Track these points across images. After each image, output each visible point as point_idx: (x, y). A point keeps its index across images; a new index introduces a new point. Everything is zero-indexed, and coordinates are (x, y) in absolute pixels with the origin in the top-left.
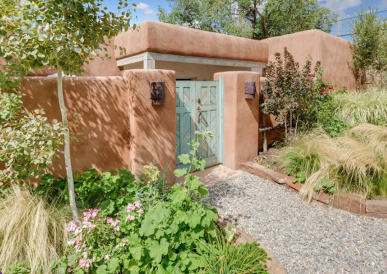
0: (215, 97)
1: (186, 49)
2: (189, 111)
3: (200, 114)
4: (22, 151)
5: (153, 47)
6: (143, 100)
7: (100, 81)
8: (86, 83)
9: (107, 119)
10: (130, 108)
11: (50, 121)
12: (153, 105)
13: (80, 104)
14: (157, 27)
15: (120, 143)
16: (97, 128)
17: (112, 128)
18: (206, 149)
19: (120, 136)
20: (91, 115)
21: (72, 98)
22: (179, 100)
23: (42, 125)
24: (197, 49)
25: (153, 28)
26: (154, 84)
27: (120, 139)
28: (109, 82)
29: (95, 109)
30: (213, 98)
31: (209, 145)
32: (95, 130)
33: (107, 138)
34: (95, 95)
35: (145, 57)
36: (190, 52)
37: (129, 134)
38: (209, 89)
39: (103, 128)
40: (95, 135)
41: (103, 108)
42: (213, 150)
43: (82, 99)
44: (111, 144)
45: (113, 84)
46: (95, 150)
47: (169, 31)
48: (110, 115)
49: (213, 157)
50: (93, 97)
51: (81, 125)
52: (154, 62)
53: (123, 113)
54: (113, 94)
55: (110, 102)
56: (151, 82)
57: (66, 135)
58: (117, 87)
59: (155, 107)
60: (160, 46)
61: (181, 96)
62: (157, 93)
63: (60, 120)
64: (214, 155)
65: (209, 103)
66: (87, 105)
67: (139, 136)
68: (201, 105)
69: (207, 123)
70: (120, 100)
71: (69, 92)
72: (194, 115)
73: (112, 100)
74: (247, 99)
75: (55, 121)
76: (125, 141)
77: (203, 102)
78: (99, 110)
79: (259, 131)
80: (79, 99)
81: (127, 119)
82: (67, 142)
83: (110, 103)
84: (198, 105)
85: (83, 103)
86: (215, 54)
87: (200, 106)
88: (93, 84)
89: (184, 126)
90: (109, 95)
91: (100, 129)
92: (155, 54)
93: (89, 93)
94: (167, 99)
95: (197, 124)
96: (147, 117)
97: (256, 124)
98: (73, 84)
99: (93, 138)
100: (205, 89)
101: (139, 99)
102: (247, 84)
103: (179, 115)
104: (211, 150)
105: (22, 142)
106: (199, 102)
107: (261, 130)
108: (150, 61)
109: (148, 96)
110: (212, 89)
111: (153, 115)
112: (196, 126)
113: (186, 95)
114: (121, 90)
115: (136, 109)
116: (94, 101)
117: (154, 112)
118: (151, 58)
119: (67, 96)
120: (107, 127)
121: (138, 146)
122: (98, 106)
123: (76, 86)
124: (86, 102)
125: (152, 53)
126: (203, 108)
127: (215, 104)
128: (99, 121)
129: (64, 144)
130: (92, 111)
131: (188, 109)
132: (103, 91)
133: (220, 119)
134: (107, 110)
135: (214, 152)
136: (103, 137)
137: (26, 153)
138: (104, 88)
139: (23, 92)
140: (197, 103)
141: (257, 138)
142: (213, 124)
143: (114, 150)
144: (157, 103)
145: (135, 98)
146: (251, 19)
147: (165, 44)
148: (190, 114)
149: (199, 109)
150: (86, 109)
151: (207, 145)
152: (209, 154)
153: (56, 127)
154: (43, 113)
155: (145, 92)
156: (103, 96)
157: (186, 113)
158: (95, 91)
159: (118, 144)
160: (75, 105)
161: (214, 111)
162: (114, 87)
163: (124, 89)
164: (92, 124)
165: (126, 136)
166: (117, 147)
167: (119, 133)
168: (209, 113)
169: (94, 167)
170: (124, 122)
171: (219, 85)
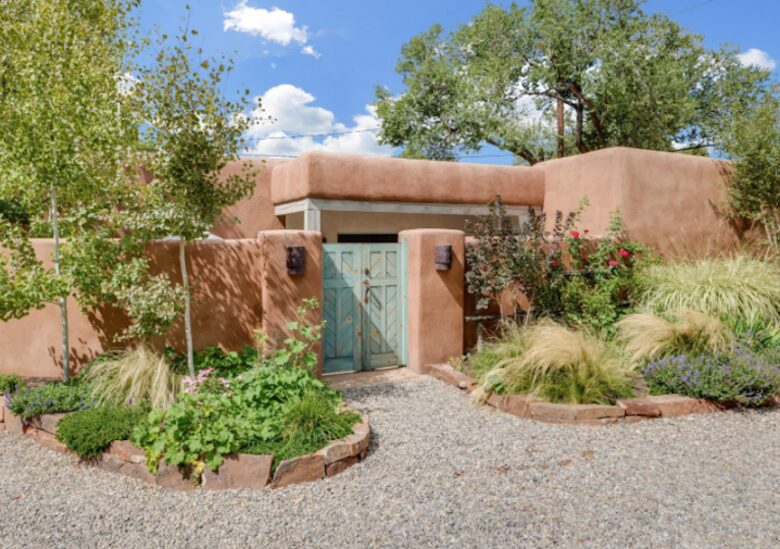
0: (395, 267)
1: (372, 190)
2: (350, 285)
3: (368, 290)
4: (149, 309)
5: (317, 190)
6: (278, 269)
7: (230, 245)
8: (214, 247)
9: (237, 291)
10: (263, 278)
11: (173, 285)
12: (290, 275)
13: (206, 271)
14: (323, 162)
15: (252, 320)
16: (225, 301)
17: (242, 301)
18: (378, 342)
19: (251, 311)
20: (218, 285)
21: (198, 264)
22: (336, 269)
23: (167, 288)
24: (391, 190)
25: (317, 163)
26: (290, 250)
27: (251, 316)
28: (240, 247)
29: (222, 278)
30: (390, 269)
31: (384, 336)
32: (224, 303)
33: (236, 313)
34: (223, 262)
35: (304, 206)
36: (379, 195)
37: (261, 309)
38: (384, 254)
39: (232, 301)
40: (223, 309)
41: (232, 277)
42: (392, 345)
43: (209, 267)
44: (240, 320)
45: (244, 249)
46: (222, 327)
47: (343, 165)
48: (239, 285)
49: (391, 354)
50: (222, 264)
51: (207, 296)
52: (318, 213)
53: (255, 284)
54: (244, 261)
55: (240, 270)
56: (288, 246)
57: (187, 298)
58: (249, 253)
59: (293, 277)
60: (328, 189)
61: (338, 264)
62: (294, 260)
63: (182, 284)
64: (392, 352)
65: (384, 275)
66: (214, 274)
67: (270, 311)
68: (371, 278)
69: (380, 304)
70: (252, 268)
71: (195, 258)
72: (358, 292)
73: (243, 268)
74: (439, 271)
75: (177, 284)
76: (258, 319)
77: (373, 274)
78: (228, 280)
79: (465, 320)
80: (205, 266)
81: (260, 291)
82: (187, 305)
83: (241, 273)
84: (365, 278)
85: (210, 271)
86: (427, 195)
87: (368, 279)
88: (221, 249)
89: (342, 306)
90: (239, 263)
91: (228, 301)
92: (321, 202)
93: (218, 259)
94: (309, 267)
95: (364, 304)
96: (282, 290)
97: (459, 310)
98: (199, 249)
99: (220, 312)
100: (377, 255)
101: (272, 267)
102: (438, 248)
103: (335, 290)
104: (387, 344)
105: (149, 300)
106: (367, 272)
107: (468, 318)
108: (312, 212)
109: (284, 263)
110: (389, 255)
111: (290, 287)
112: (361, 306)
113: (347, 263)
114: (254, 257)
115: (268, 280)
116: (222, 268)
117: (292, 284)
118: (313, 207)
119: (193, 262)
120: (236, 300)
121: (270, 324)
122: (227, 274)
123: (202, 251)
124: (213, 269)
125: (316, 201)
126: (373, 283)
127: (395, 277)
128: (227, 293)
129: (185, 308)
130: (219, 280)
131: (349, 282)
132: (233, 258)
133: (403, 298)
134: (237, 280)
135: (392, 348)
136: (232, 310)
137: (152, 310)
138: (233, 254)
139: (149, 257)
140: (364, 275)
141: (461, 330)
142: (390, 306)
143: (244, 329)
144: (293, 273)
145: (267, 267)
146: (574, 102)
147: (336, 186)
148: (354, 290)
149: (366, 283)
150: (213, 278)
151: (381, 336)
152: (384, 349)
153: (178, 290)
154: (167, 277)
155: (280, 258)
156: (232, 264)
157: (345, 288)
158: (223, 257)
159: (249, 322)
160: (201, 272)
161: (392, 288)
162: (246, 253)
163: (257, 256)
164: (220, 296)
165: (258, 311)
166: (247, 325)
167: (249, 307)
168: (384, 289)
169: (220, 346)
170: (257, 295)
171: (401, 249)
